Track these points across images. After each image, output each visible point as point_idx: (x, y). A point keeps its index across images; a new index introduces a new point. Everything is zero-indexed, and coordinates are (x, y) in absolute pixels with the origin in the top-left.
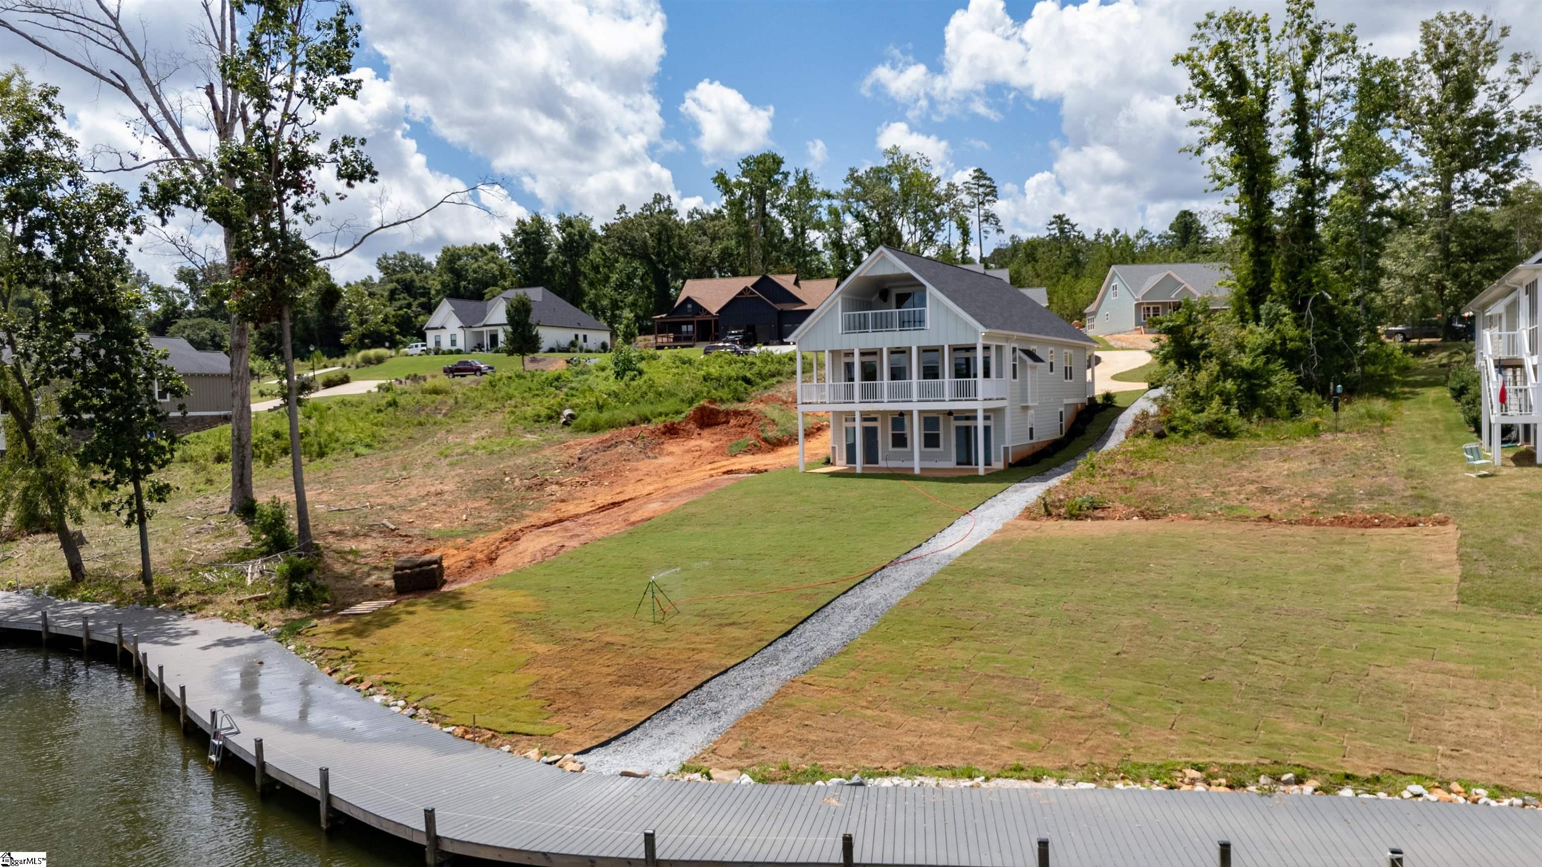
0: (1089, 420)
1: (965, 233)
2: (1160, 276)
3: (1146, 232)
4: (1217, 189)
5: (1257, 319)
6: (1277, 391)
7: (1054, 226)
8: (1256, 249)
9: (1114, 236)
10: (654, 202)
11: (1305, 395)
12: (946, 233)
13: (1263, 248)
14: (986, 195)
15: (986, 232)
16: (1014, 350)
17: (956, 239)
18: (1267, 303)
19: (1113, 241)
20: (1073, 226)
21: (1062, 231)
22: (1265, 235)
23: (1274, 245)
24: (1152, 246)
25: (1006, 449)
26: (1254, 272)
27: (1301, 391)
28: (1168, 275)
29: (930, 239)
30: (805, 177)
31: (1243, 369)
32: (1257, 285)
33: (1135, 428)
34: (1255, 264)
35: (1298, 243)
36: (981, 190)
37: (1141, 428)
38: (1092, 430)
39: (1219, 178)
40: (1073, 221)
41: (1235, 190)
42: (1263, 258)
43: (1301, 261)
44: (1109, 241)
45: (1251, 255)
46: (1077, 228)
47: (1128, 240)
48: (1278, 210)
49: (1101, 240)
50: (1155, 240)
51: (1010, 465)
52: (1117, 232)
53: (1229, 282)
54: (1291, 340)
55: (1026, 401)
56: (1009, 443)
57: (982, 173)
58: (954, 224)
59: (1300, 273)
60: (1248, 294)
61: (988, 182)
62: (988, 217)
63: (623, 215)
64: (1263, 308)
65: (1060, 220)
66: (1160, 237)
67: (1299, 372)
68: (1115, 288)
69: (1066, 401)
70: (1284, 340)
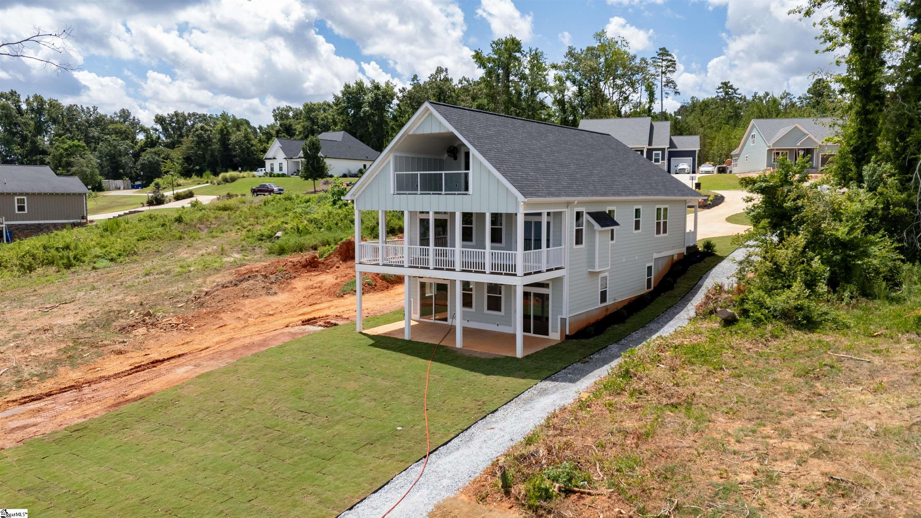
0: (683, 271)
1: (651, 95)
2: (791, 128)
3: (788, 94)
4: (828, 50)
5: (860, 180)
6: (875, 262)
7: (721, 90)
8: (864, 107)
9: (765, 97)
10: (436, 73)
11: (907, 266)
12: (639, 94)
13: (870, 107)
14: (668, 67)
15: (666, 93)
16: (579, 215)
17: (645, 100)
18: (872, 164)
19: (764, 101)
20: (735, 90)
21: (727, 93)
22: (873, 93)
23: (883, 104)
24: (793, 105)
25: (563, 320)
26: (860, 130)
27: (903, 261)
28: (796, 127)
29: (626, 98)
30: (536, 54)
31: (837, 239)
32: (863, 144)
33: (705, 303)
34: (861, 123)
35: (909, 102)
36: (665, 63)
37: (711, 306)
38: (681, 284)
39: (831, 39)
40: (735, 87)
41: (846, 50)
42: (870, 117)
43: (911, 120)
44: (762, 101)
45: (858, 113)
46: (738, 92)
47: (775, 101)
48: (890, 68)
49: (757, 101)
50: (794, 100)
51: (568, 337)
52: (767, 94)
53: (836, 139)
54: (895, 205)
55: (594, 267)
56: (566, 314)
57: (666, 51)
58: (644, 88)
59: (910, 133)
60: (852, 152)
61: (669, 58)
62: (669, 83)
63: (415, 82)
64: (867, 169)
65: (726, 85)
66: (800, 98)
67: (900, 241)
68: (753, 136)
69: (656, 256)
70: (886, 207)
